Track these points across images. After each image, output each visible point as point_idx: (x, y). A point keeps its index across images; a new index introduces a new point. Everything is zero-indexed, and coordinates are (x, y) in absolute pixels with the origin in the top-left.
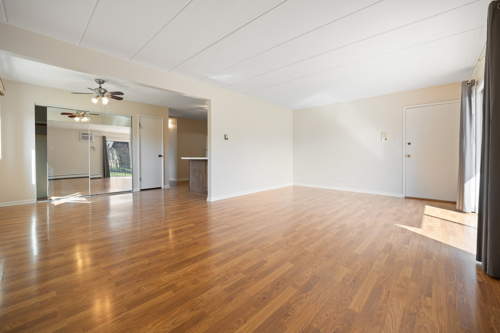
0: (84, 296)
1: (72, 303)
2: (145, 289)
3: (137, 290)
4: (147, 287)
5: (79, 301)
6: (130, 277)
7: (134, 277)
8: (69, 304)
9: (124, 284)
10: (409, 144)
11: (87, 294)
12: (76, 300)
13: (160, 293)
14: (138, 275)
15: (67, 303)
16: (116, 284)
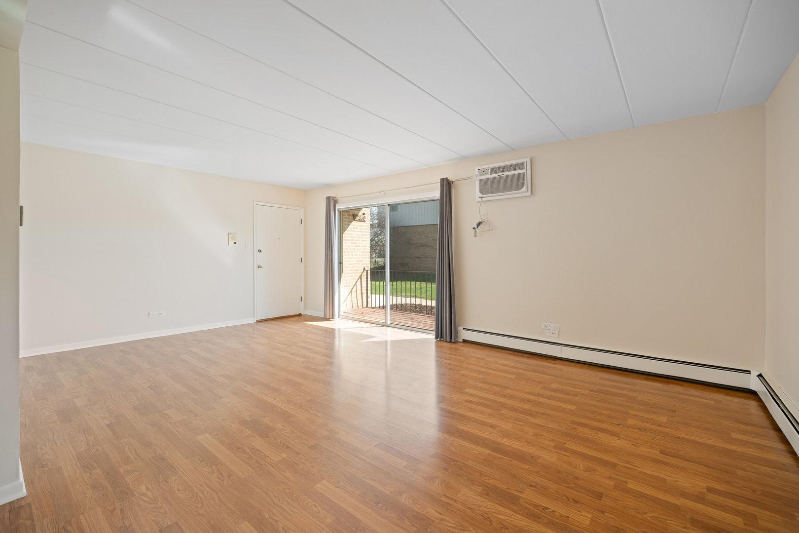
0: (650, 517)
1: (668, 520)
2: (581, 466)
3: (590, 471)
4: (578, 465)
5: (659, 516)
6: (577, 491)
7: (574, 486)
8: (674, 523)
9: (594, 489)
10: (260, 251)
11: (644, 516)
12: (662, 520)
13: (574, 452)
14: (565, 485)
15: (674, 525)
16: (602, 497)
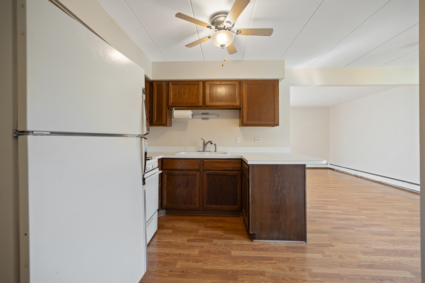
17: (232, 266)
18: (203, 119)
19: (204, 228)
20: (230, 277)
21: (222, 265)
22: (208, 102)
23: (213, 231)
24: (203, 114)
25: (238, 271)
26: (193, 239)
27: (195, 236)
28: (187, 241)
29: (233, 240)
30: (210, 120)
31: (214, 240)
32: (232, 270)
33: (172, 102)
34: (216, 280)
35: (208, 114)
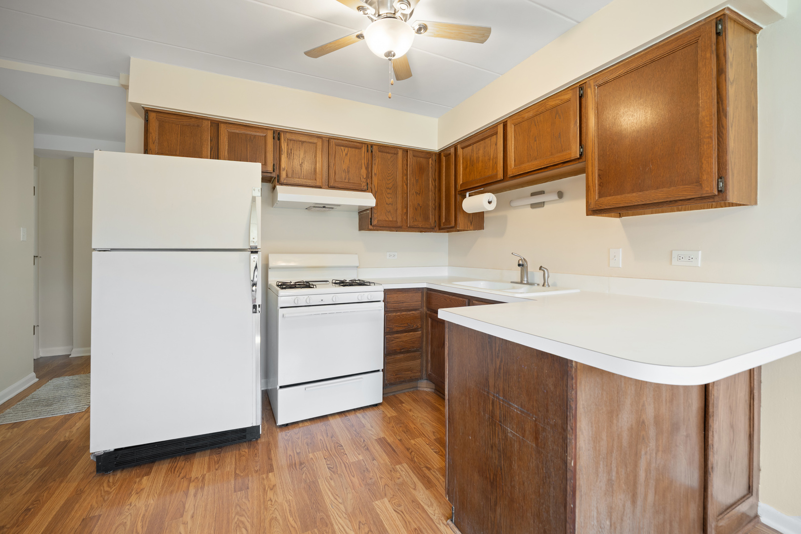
17: (339, 513)
18: (534, 206)
19: (435, 440)
20: (308, 520)
21: (336, 499)
22: (513, 166)
23: (435, 452)
24: (533, 194)
25: (329, 525)
26: (389, 441)
27: (400, 440)
28: (380, 439)
29: (427, 488)
30: (546, 206)
31: (405, 465)
32: (328, 517)
33: (461, 183)
34: (294, 504)
35: (542, 192)
